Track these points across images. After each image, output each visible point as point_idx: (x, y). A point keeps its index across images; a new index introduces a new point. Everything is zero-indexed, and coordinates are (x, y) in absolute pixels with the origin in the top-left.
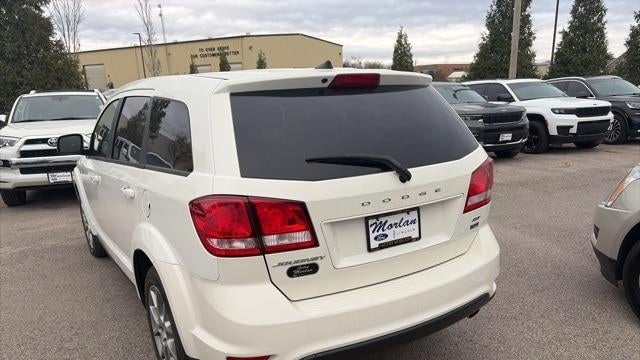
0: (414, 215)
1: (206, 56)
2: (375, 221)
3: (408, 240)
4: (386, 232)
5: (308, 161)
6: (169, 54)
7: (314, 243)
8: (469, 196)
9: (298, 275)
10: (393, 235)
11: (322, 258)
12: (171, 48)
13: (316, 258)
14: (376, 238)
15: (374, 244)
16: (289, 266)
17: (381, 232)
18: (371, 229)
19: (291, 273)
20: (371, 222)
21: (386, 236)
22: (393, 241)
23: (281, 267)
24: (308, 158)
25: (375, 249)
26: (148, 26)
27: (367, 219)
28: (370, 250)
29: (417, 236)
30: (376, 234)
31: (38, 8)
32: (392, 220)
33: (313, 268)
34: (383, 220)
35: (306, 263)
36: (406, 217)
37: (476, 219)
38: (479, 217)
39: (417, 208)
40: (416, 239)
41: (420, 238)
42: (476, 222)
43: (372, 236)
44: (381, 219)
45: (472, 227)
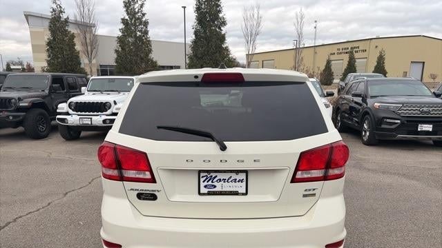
0: (243, 176)
1: (341, 53)
2: (206, 174)
3: (236, 193)
4: (215, 184)
5: (159, 127)
6: (316, 53)
7: (153, 180)
8: (297, 170)
9: (144, 199)
10: (221, 187)
11: (158, 191)
12: (317, 49)
13: (155, 191)
14: (205, 187)
15: (204, 190)
16: (137, 192)
17: (210, 183)
18: (202, 180)
19: (140, 196)
20: (202, 175)
21: (215, 187)
22: (221, 192)
23: (132, 191)
24: (160, 125)
25: (204, 194)
26: (300, 35)
27: (200, 172)
28: (200, 193)
29: (245, 192)
30: (206, 183)
31: (220, 28)
32: (220, 176)
33: (153, 197)
34: (214, 175)
35: (148, 192)
36: (234, 176)
37: (310, 190)
38: (314, 190)
39: (246, 172)
40: (243, 194)
41: (246, 194)
42: (311, 192)
43: (202, 184)
44: (212, 174)
45: (305, 196)
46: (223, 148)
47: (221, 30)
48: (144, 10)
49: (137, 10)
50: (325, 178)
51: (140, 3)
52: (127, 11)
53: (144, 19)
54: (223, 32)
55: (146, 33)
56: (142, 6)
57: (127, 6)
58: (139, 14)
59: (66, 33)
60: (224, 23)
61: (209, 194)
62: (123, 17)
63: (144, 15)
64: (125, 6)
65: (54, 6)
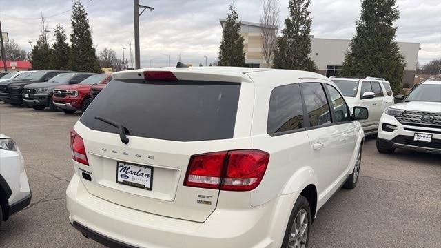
0: (148, 172)
2: (123, 165)
3: (142, 187)
4: (128, 175)
7: (87, 163)
8: (188, 173)
9: (85, 178)
10: (132, 178)
11: (91, 173)
13: (89, 173)
14: (121, 176)
15: (120, 179)
16: (82, 172)
17: (124, 173)
18: (120, 169)
19: (83, 175)
20: (120, 164)
21: (128, 178)
22: (132, 183)
23: (80, 170)
25: (120, 183)
27: (118, 162)
28: (117, 181)
29: (149, 187)
30: (121, 173)
31: (390, 23)
32: (133, 168)
33: (89, 178)
34: (128, 166)
35: (86, 173)
36: (143, 170)
37: (204, 197)
38: (208, 197)
39: (152, 168)
40: (148, 189)
41: (151, 189)
42: (205, 199)
43: (120, 173)
44: (127, 165)
45: (199, 202)
46: (126, 141)
47: (392, 24)
48: (310, 9)
49: (301, 10)
50: (221, 187)
51: (305, 2)
52: (291, 11)
53: (307, 18)
54: (393, 27)
55: (308, 32)
56: (307, 5)
57: (293, 6)
58: (304, 14)
59: (236, 36)
60: (396, 16)
61: (124, 183)
62: (286, 18)
63: (308, 14)
64: (291, 6)
65: (230, 13)
